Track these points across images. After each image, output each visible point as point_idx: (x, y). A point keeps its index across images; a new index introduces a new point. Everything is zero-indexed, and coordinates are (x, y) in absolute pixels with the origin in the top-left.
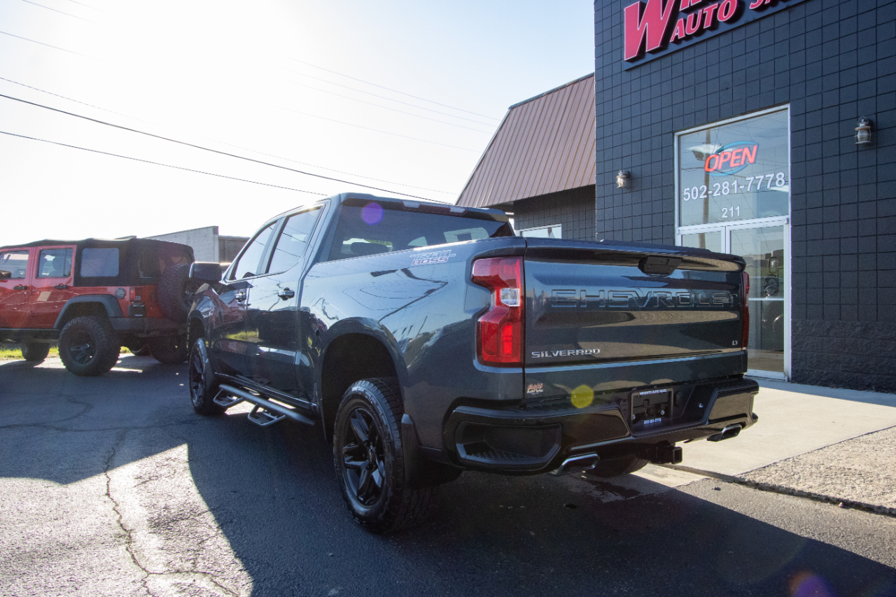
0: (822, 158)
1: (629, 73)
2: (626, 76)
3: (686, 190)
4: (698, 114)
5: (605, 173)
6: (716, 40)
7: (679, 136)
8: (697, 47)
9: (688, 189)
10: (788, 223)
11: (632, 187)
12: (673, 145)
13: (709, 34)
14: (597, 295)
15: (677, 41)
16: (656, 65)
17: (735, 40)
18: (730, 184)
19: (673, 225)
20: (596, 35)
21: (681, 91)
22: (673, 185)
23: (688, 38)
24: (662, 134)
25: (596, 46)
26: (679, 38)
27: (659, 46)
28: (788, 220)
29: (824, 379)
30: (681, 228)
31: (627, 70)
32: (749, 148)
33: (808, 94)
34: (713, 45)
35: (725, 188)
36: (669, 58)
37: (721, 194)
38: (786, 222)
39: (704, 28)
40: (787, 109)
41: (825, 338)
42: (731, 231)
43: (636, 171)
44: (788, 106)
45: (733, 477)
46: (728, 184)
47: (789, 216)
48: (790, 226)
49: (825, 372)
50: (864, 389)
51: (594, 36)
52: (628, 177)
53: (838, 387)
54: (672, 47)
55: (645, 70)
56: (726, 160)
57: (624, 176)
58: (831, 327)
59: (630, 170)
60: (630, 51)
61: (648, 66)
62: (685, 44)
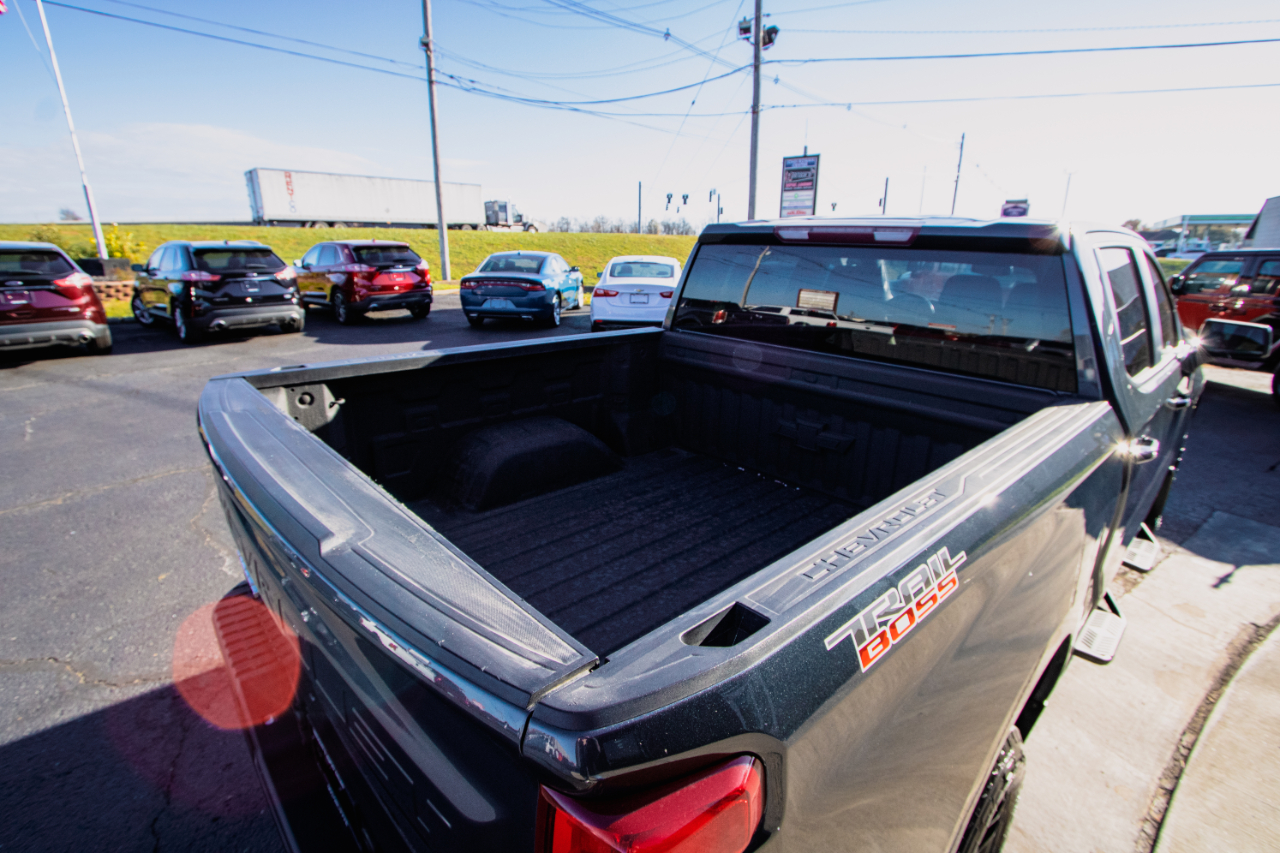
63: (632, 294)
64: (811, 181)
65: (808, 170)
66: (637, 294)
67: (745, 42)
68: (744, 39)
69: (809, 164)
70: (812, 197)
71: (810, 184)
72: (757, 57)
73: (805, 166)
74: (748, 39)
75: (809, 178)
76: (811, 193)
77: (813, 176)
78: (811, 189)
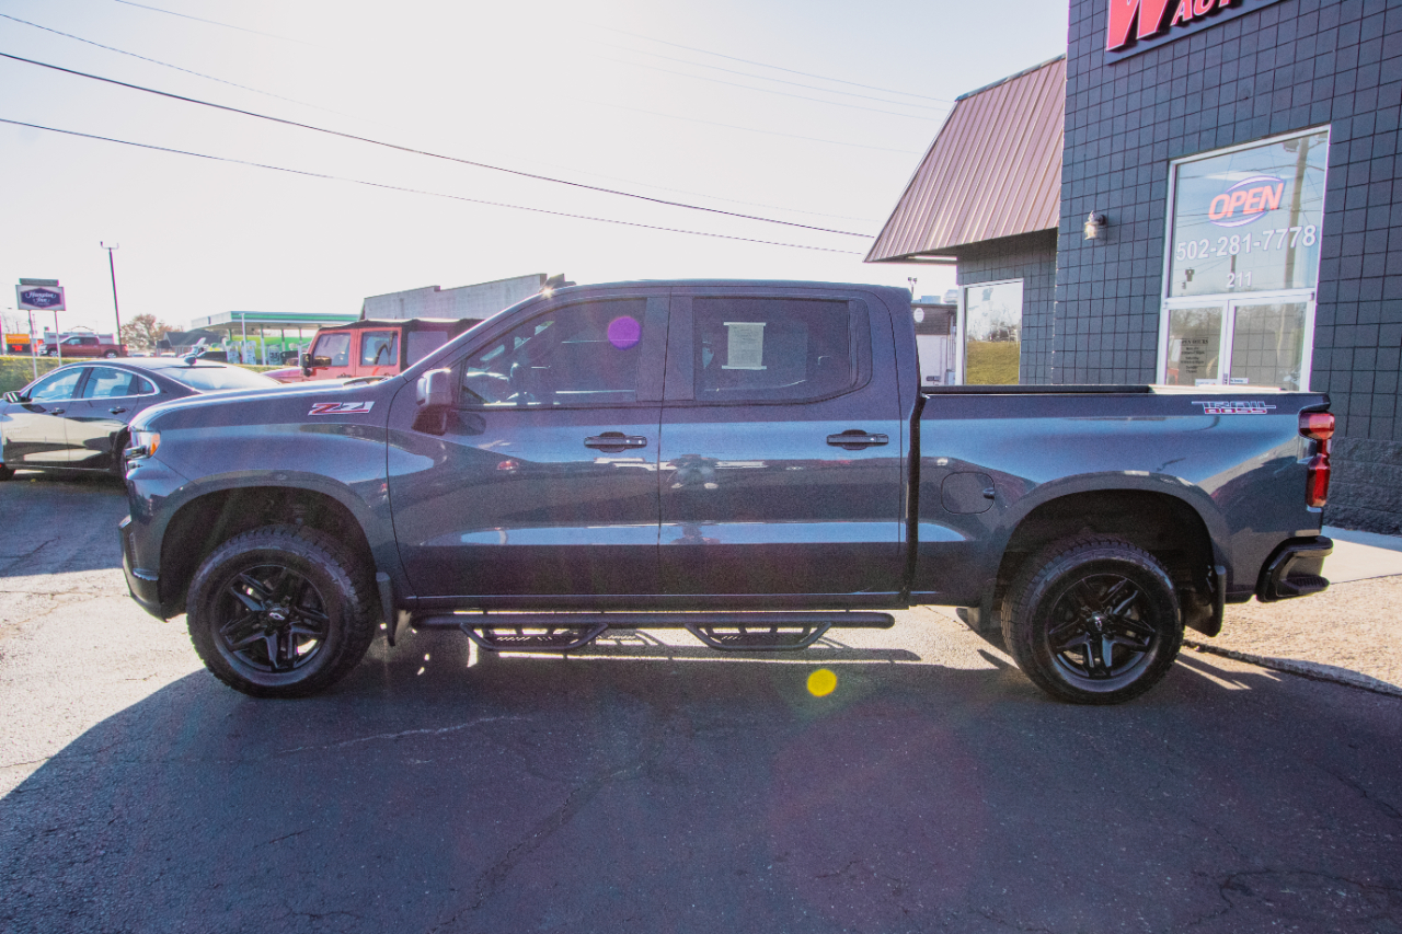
0: (1367, 208)
1: (1113, 68)
2: (1110, 73)
3: (1180, 245)
4: (1204, 135)
5: (1072, 215)
6: (1237, 24)
7: (1177, 166)
8: (1211, 33)
9: (1184, 244)
10: (1313, 298)
11: (1106, 239)
12: (1167, 179)
13: (1229, 14)
15: (1181, 23)
16: (1150, 60)
17: (1263, 26)
18: (1241, 239)
19: (1159, 295)
20: (1071, 7)
21: (1183, 99)
22: (1163, 238)
23: (1196, 19)
24: (1152, 163)
25: (1070, 25)
26: (1184, 20)
27: (1154, 31)
28: (1313, 294)
29: (1339, 517)
30: (1169, 300)
31: (1111, 65)
32: (1272, 187)
33: (1356, 112)
34: (1232, 31)
35: (1233, 244)
36: (1170, 48)
37: (1228, 252)
38: (1310, 297)
39: (1220, 5)
40: (1326, 132)
41: (1345, 462)
42: (1236, 308)
43: (1113, 215)
44: (1328, 128)
46: (1238, 238)
47: (1315, 290)
48: (1314, 304)
49: (1342, 507)
50: (1390, 533)
51: (1068, 9)
52: (1103, 222)
53: (1356, 529)
54: (1176, 33)
55: (1136, 65)
56: (1239, 203)
57: (1096, 223)
58: (1356, 447)
59: (1105, 213)
60: (1115, 36)
61: (1140, 59)
62: (1194, 27)
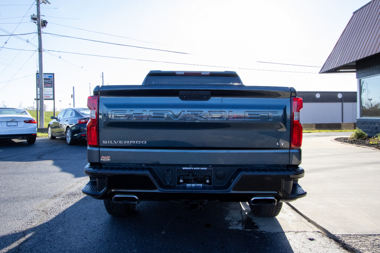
14: (142, 113)
45: (333, 235)
63: (7, 122)
64: (52, 84)
65: (49, 79)
66: (11, 121)
67: (34, 23)
68: (34, 22)
69: (49, 77)
70: (52, 90)
71: (51, 85)
72: (39, 30)
73: (48, 77)
74: (35, 23)
75: (50, 82)
76: (52, 89)
77: (52, 82)
78: (52, 87)
